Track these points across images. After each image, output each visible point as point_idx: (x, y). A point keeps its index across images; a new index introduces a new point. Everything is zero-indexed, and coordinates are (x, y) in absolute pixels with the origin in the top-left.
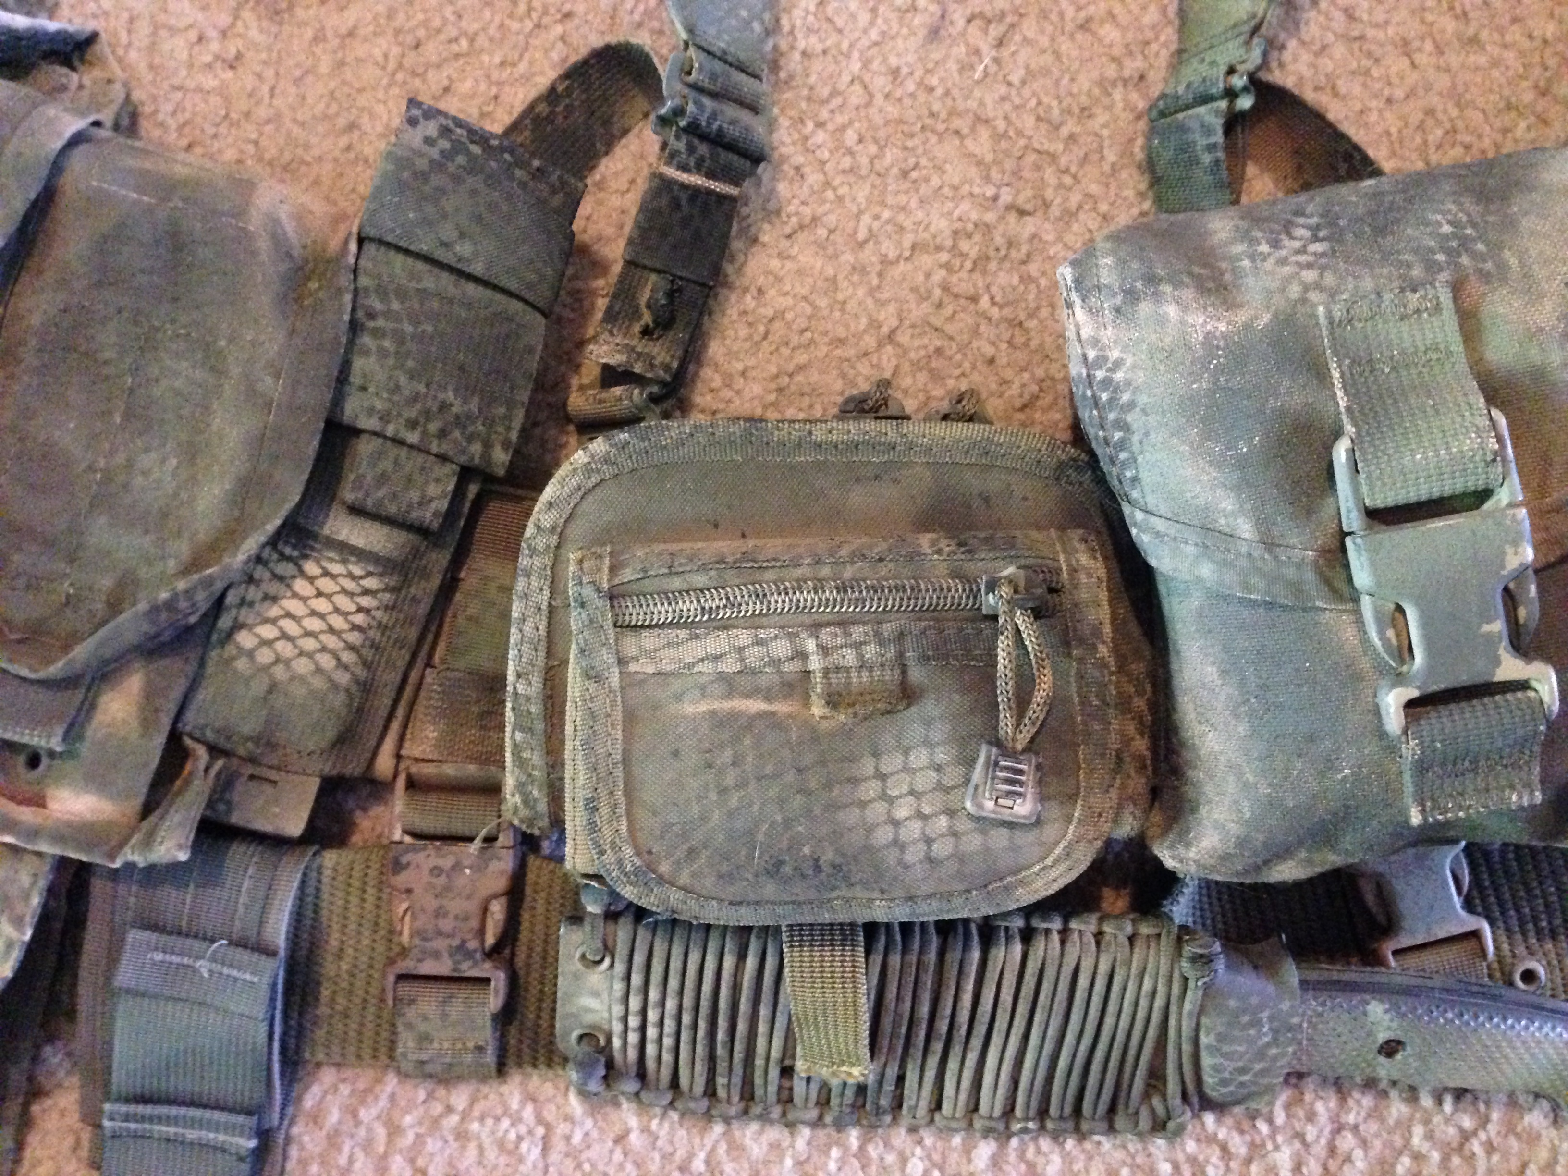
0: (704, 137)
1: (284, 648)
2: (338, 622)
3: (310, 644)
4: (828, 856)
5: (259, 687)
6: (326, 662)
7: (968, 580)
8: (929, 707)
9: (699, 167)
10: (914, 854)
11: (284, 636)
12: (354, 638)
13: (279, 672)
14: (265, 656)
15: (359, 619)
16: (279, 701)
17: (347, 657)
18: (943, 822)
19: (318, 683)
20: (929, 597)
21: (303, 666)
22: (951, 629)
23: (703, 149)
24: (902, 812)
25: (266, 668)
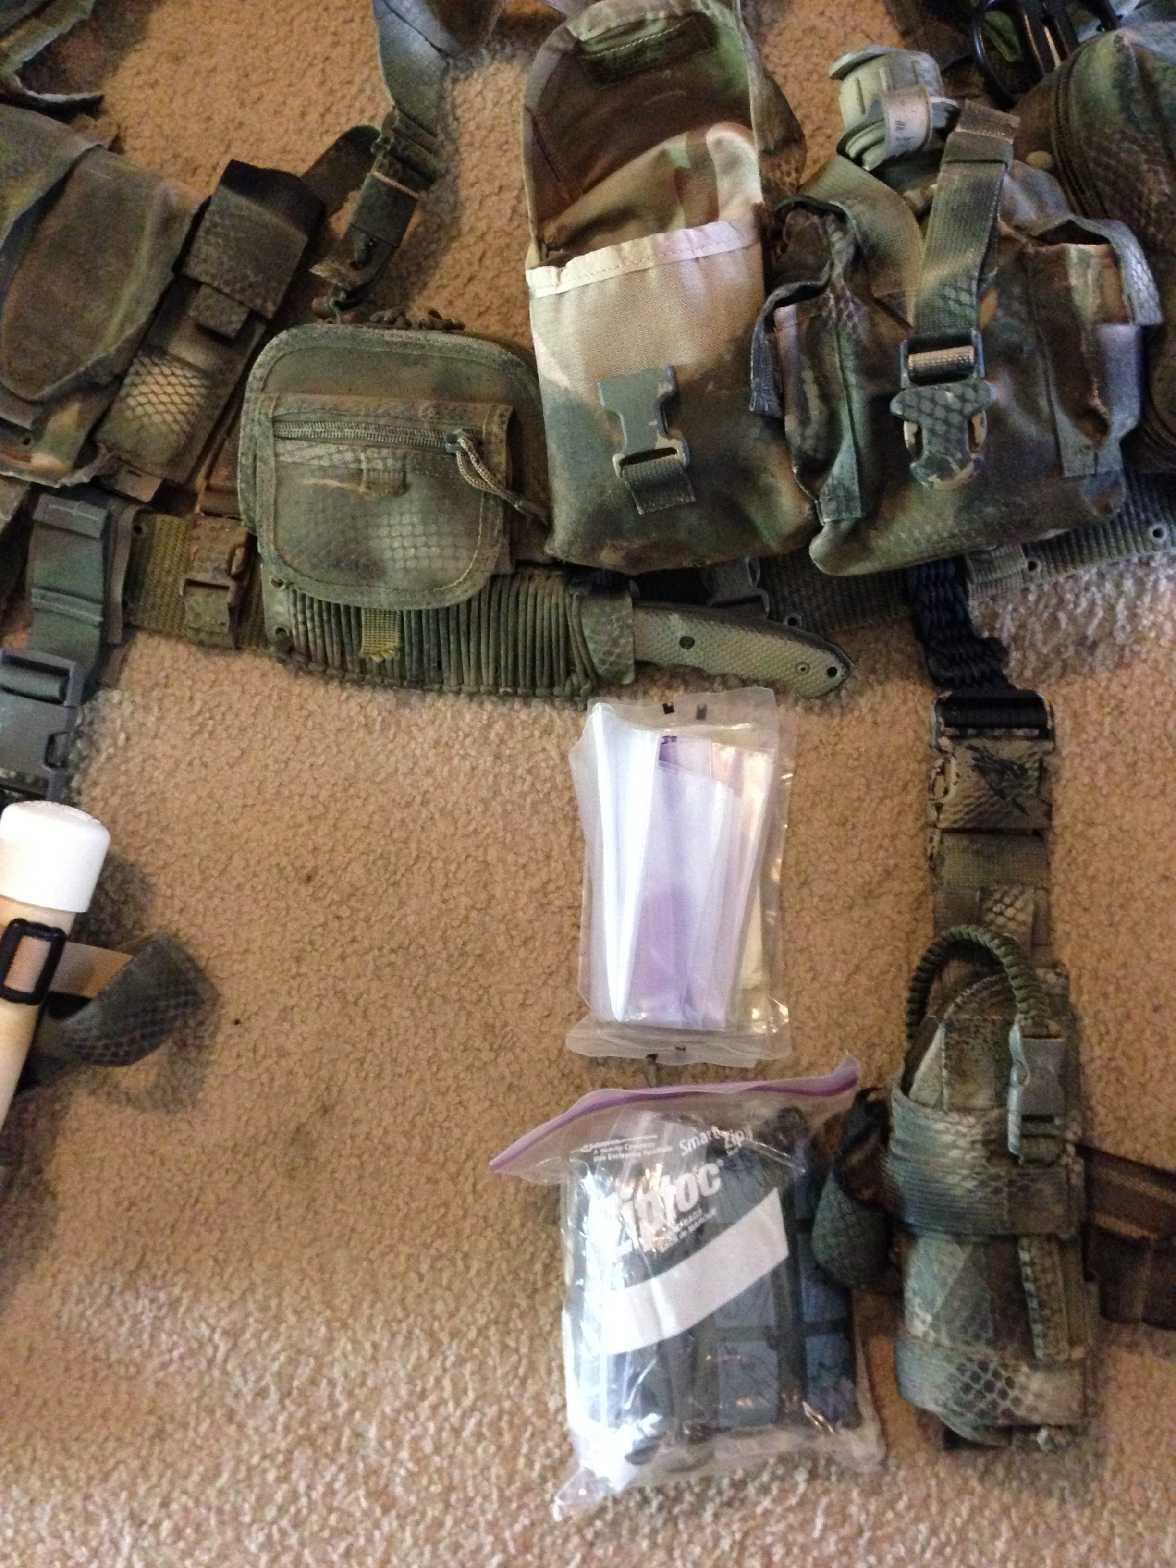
0: (399, 159)
1: (149, 409)
2: (176, 399)
3: (161, 408)
4: (363, 561)
5: (135, 425)
6: (169, 418)
7: (438, 432)
8: (414, 494)
9: (394, 176)
10: (399, 565)
11: (150, 402)
12: (184, 408)
13: (145, 420)
14: (139, 411)
15: (187, 399)
16: (143, 434)
17: (180, 417)
18: (412, 551)
19: (164, 429)
20: (419, 439)
21: (157, 419)
22: (429, 456)
23: (398, 166)
24: (396, 544)
25: (139, 418)
